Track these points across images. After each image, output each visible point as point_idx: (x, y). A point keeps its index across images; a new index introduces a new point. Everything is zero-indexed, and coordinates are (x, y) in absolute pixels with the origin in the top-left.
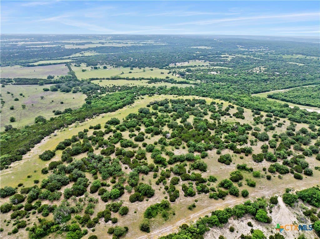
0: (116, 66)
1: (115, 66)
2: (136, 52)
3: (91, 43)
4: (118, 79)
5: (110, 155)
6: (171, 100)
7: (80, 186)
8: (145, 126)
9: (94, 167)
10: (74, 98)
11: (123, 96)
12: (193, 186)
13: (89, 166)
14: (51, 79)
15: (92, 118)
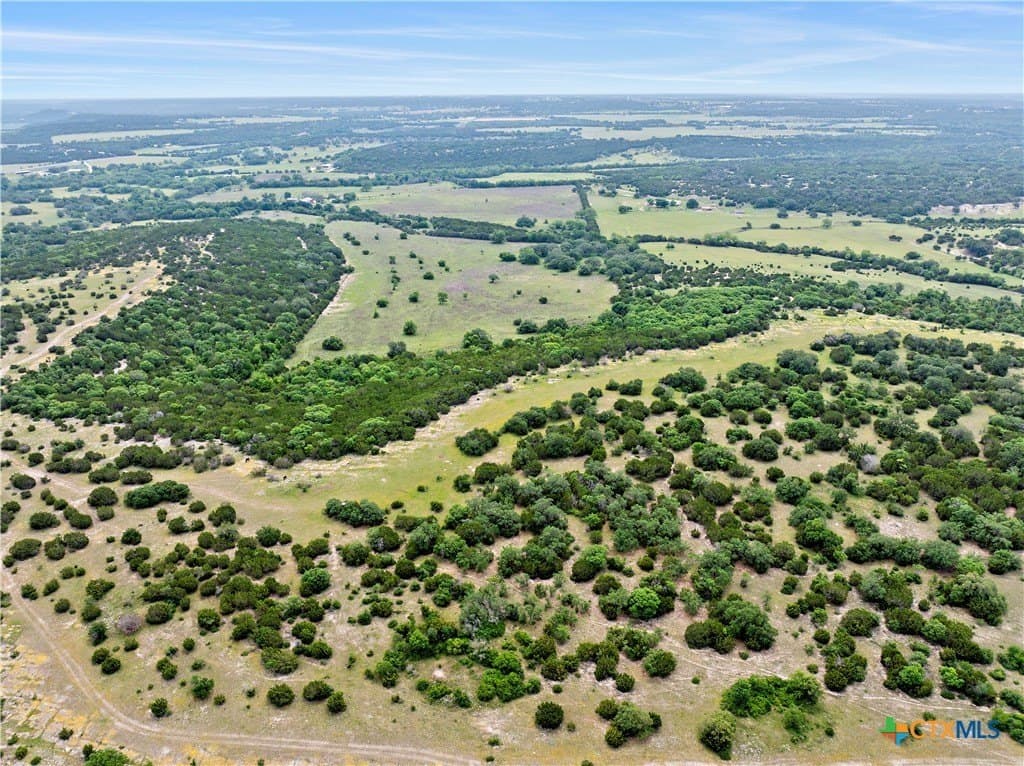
0: (732, 201)
1: (725, 201)
2: (809, 158)
3: (662, 123)
4: (728, 244)
5: (652, 480)
6: (908, 340)
7: (545, 549)
8: (791, 413)
9: (597, 506)
10: (579, 291)
11: (735, 303)
12: (928, 659)
13: (584, 500)
14: (525, 228)
15: (620, 358)
